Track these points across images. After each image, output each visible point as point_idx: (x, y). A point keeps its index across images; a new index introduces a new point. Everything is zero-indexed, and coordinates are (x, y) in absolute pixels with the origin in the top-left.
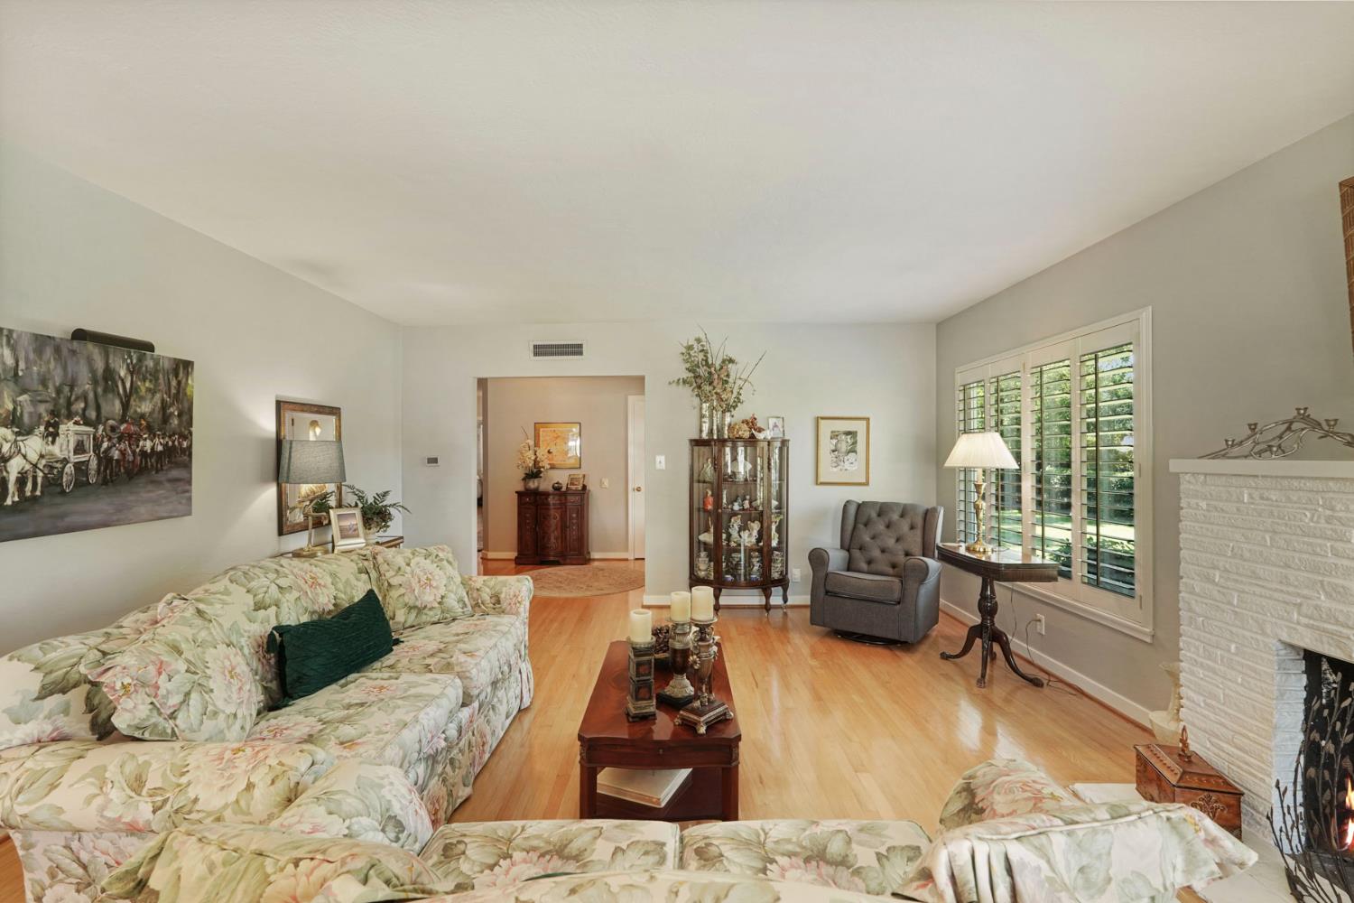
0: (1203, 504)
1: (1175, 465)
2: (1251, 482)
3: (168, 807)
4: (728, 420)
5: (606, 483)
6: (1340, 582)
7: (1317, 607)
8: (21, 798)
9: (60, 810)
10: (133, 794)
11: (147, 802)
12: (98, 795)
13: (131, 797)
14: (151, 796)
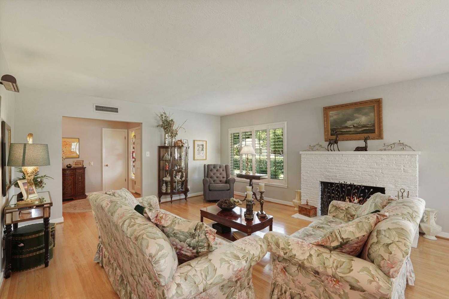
0: (306, 159)
1: (301, 153)
2: (315, 155)
3: (249, 260)
4: (174, 140)
5: (92, 164)
6: (329, 170)
7: (326, 175)
8: (208, 278)
9: (222, 275)
10: (239, 261)
11: (243, 261)
12: (230, 266)
13: (239, 262)
14: (243, 259)
